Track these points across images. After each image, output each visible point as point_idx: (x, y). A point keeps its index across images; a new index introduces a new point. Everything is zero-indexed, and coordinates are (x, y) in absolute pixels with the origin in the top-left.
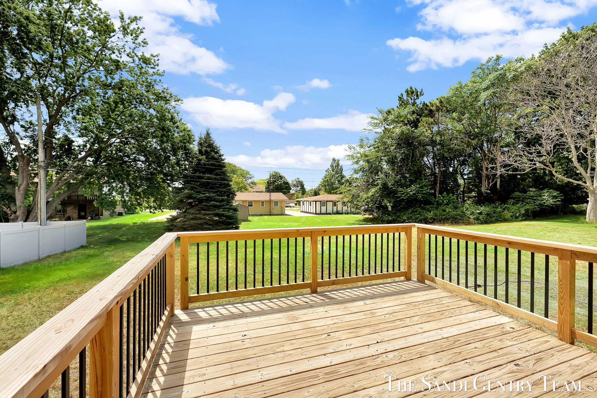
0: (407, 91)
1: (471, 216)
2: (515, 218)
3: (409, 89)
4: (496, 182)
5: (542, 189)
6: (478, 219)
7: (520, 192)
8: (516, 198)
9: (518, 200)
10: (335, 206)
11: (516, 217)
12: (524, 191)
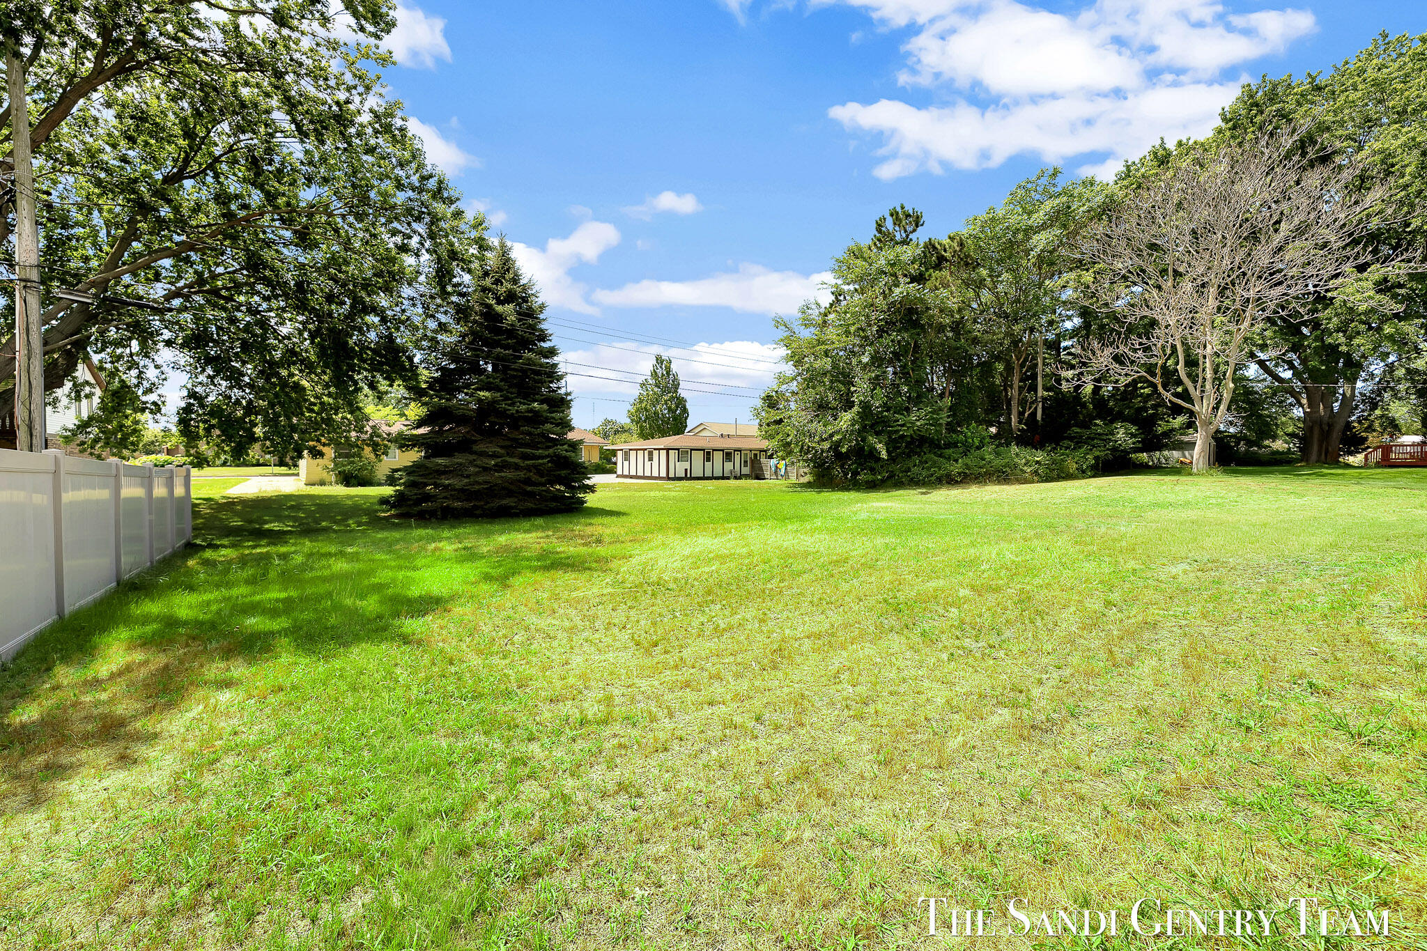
0: (894, 214)
1: (1025, 468)
2: (1082, 474)
3: (899, 209)
4: (1036, 408)
5: (1112, 422)
6: (1036, 472)
7: (1081, 428)
8: (1075, 437)
9: (1079, 442)
10: (708, 460)
11: (1084, 472)
12: (1086, 425)
